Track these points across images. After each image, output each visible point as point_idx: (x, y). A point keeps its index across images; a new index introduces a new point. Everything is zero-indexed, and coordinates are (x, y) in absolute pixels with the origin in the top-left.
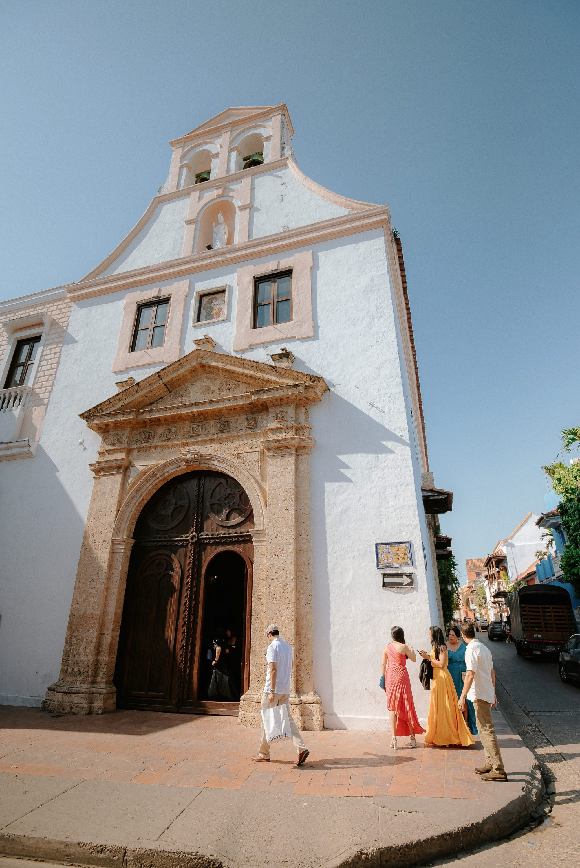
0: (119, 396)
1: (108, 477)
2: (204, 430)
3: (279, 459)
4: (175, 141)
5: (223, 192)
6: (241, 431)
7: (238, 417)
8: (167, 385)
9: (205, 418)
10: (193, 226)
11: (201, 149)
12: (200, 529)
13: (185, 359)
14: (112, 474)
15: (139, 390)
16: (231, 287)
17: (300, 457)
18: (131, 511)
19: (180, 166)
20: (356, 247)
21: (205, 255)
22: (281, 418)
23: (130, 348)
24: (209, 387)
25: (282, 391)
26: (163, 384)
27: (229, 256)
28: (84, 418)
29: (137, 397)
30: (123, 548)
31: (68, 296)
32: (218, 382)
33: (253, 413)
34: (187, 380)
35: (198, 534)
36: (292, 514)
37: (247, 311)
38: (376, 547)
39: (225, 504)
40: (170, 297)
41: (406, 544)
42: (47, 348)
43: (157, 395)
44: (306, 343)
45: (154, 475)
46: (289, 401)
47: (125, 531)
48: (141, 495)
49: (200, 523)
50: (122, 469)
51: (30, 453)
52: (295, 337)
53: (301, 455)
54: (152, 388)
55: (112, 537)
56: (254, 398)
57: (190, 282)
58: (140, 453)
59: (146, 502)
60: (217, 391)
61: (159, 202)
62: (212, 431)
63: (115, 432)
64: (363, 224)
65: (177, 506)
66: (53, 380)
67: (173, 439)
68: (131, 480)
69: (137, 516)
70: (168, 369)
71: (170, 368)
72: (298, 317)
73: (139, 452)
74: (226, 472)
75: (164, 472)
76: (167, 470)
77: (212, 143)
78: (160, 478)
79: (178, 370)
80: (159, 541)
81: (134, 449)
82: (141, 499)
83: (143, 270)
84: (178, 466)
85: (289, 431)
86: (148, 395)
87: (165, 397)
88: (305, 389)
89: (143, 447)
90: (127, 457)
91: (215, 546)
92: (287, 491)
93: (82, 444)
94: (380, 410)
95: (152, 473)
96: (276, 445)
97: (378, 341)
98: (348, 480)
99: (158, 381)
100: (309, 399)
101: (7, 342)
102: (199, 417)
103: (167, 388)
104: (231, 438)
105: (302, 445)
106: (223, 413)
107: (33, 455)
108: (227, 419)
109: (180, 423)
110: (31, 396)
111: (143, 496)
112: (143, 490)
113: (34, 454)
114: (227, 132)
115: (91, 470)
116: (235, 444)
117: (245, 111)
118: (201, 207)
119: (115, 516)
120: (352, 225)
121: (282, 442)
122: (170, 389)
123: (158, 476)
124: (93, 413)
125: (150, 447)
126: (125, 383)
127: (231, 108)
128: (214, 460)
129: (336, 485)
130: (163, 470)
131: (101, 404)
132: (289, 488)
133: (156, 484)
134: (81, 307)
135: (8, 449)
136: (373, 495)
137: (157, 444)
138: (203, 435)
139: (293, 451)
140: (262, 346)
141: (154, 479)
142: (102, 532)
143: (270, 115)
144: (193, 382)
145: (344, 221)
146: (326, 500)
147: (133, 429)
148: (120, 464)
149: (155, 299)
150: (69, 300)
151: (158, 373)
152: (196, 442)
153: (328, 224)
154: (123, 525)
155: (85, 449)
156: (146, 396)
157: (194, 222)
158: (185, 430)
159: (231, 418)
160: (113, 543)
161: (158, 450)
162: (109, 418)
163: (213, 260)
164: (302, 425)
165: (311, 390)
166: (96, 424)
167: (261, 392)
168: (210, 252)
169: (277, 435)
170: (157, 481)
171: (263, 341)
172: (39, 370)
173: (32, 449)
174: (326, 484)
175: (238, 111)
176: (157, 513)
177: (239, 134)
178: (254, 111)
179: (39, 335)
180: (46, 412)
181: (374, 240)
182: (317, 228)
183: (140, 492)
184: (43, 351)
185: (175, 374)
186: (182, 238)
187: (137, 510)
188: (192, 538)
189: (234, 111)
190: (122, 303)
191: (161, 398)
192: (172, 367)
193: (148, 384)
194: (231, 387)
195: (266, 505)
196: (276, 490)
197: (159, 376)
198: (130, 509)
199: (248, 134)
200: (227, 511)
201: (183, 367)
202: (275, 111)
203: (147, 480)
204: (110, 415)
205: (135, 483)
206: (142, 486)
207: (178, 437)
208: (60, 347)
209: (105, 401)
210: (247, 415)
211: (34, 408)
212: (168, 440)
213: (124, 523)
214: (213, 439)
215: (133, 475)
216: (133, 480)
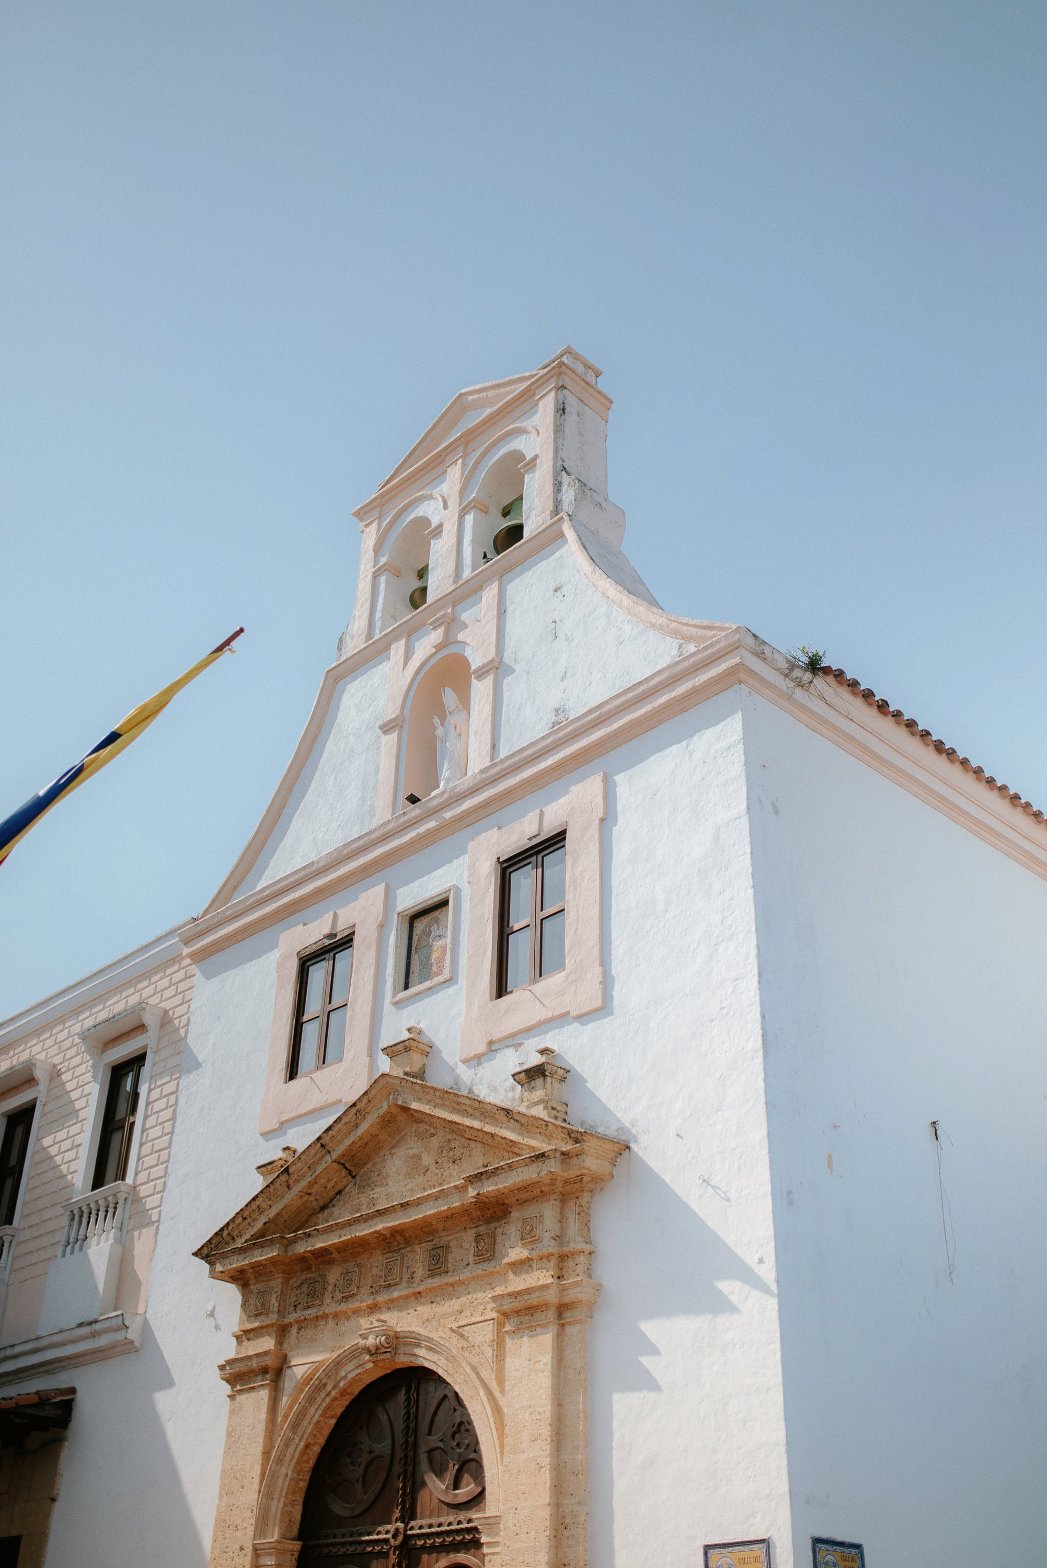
0: (258, 1202)
1: (247, 1395)
2: (405, 1269)
3: (525, 1339)
4: (361, 508)
5: (447, 633)
6: (468, 1268)
7: (462, 1234)
8: (342, 1161)
9: (406, 1239)
10: (394, 736)
11: (411, 517)
12: (409, 1514)
13: (365, 1100)
14: (253, 1388)
15: (291, 1182)
16: (458, 890)
17: (568, 1329)
18: (287, 1475)
19: (374, 573)
20: (687, 747)
21: (406, 818)
22: (529, 1236)
23: (287, 1071)
24: (419, 1157)
25: (519, 1170)
26: (335, 1161)
27: (448, 815)
28: (202, 1258)
29: (290, 1198)
30: (273, 1563)
31: (184, 954)
32: (435, 1143)
33: (489, 1221)
34: (382, 1144)
35: (406, 1525)
36: (546, 1476)
37: (485, 953)
38: (706, 1554)
39: (453, 1448)
40: (353, 933)
41: (761, 1545)
42: (156, 1084)
43: (330, 1186)
44: (590, 1025)
45: (321, 1386)
46: (543, 1189)
47: (278, 1522)
48: (303, 1435)
49: (410, 1497)
50: (268, 1376)
51: (130, 1343)
52: (568, 1013)
53: (570, 1324)
54: (314, 1176)
55: (254, 1539)
56: (472, 1192)
57: (387, 886)
58: (301, 1333)
59: (317, 1449)
60: (432, 1167)
61: (337, 680)
62: (419, 1273)
63: (259, 1286)
64: (694, 687)
65: (373, 1455)
66: (165, 1162)
67: (353, 1295)
68: (285, 1400)
69: (303, 1485)
70: (336, 1129)
71: (340, 1125)
72: (573, 960)
73: (300, 1329)
74: (441, 1372)
75: (339, 1378)
76: (343, 1373)
77: (430, 497)
78: (333, 1394)
79: (357, 1125)
80: (343, 1544)
81: (290, 1325)
82: (302, 1444)
83: (302, 874)
84: (361, 1363)
85: (544, 1265)
86: (313, 1190)
87: (347, 1188)
88: (563, 1161)
89: (305, 1319)
90: (280, 1343)
91: (435, 1555)
92: (539, 1417)
93: (212, 1314)
94: (722, 1195)
95: (317, 1382)
96: (517, 1305)
97: (724, 1005)
98: (652, 1385)
99: (323, 1156)
100: (581, 1181)
101: (93, 1077)
102: (395, 1239)
103: (346, 1168)
104: (450, 1288)
105: (567, 1300)
106: (434, 1227)
107: (136, 1347)
108: (444, 1240)
109: (366, 1255)
110: (133, 1202)
111: (306, 1436)
112: (305, 1423)
113: (137, 1344)
114: (455, 462)
115: (223, 1379)
116: (456, 1304)
117: (491, 393)
118: (409, 680)
119: (257, 1488)
120: (674, 694)
121: (527, 1297)
122: (352, 1168)
123: (329, 1388)
124: (217, 1246)
125: (317, 1317)
126: (270, 1166)
127: (463, 391)
128: (418, 1346)
129: (635, 1397)
130: (337, 1374)
131: (228, 1224)
132: (542, 1410)
133: (328, 1407)
134: (208, 976)
135: (94, 1335)
136: (704, 1419)
137: (327, 1312)
138: (404, 1284)
139: (551, 1314)
140: (510, 1042)
141: (323, 1395)
142: (239, 1527)
143: (534, 394)
144: (393, 1147)
145: (656, 686)
146: (616, 1436)
147: (289, 1275)
148: (263, 1364)
149: (327, 942)
150: (188, 961)
151: (319, 1139)
152: (392, 1301)
153: (627, 701)
154: (273, 1508)
155: (217, 1328)
156: (309, 1194)
157: (397, 725)
158: (375, 1271)
159: (450, 1238)
160: (255, 1549)
161: (331, 1323)
162: (241, 1257)
163: (423, 829)
164: (572, 1247)
165: (574, 1161)
166: (222, 1272)
167: (483, 1177)
168: (415, 811)
169: (523, 1277)
170: (328, 1400)
171: (511, 1031)
172: (144, 1141)
173: (132, 1334)
174: (616, 1397)
175: (477, 396)
176: (340, 1474)
177: (479, 462)
178: (508, 389)
179: (142, 1052)
180: (156, 1241)
181: (723, 723)
182: (607, 713)
183: (300, 1429)
184: (150, 1091)
185: (352, 1138)
186: (377, 770)
187: (298, 1471)
188: (395, 1536)
189: (470, 398)
190: (274, 956)
191: (339, 1192)
192: (343, 1122)
193: (306, 1168)
194: (457, 1153)
195: (502, 1453)
196: (520, 1417)
197: (322, 1146)
198: (283, 1470)
199: (494, 460)
200: (456, 1467)
201: (365, 1118)
202: (544, 383)
203: (311, 1400)
204: (241, 1250)
205: (291, 1407)
206: (302, 1413)
207: (362, 1290)
208: (176, 1079)
209: (234, 1218)
210: (477, 1226)
211: (136, 1233)
212: (345, 1299)
213: (275, 1502)
214: (419, 1293)
215: (288, 1385)
216: (287, 1401)
